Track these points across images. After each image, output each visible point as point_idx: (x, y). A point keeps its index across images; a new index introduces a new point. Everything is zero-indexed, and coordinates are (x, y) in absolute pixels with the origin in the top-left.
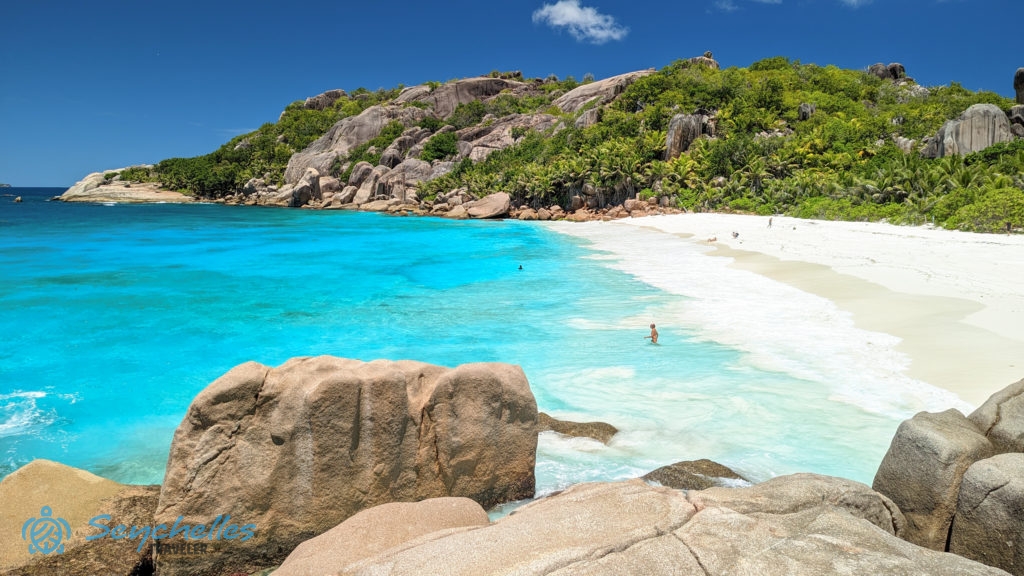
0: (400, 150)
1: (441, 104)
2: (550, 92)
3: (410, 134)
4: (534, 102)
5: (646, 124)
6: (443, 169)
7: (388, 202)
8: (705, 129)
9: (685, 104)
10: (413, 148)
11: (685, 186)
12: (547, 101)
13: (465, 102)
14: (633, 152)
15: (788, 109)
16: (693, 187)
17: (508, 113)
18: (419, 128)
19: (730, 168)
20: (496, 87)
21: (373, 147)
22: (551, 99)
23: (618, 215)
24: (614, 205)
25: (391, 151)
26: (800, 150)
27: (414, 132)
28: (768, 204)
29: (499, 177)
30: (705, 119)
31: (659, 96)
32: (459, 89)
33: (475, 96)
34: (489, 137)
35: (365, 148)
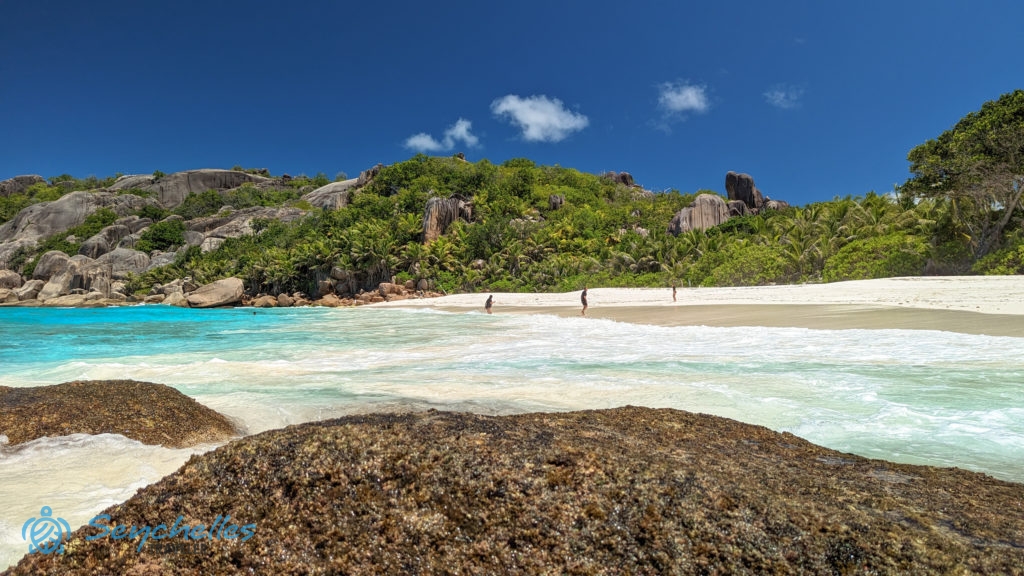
0: (109, 240)
1: (168, 194)
2: (299, 187)
3: (124, 223)
4: (280, 195)
5: (400, 206)
6: (164, 259)
7: (84, 296)
8: (462, 213)
9: (440, 189)
10: (126, 238)
11: (444, 269)
12: (295, 195)
13: (198, 193)
14: (387, 234)
15: (538, 199)
16: (452, 269)
17: (247, 205)
18: (137, 218)
19: (488, 250)
20: (236, 180)
21: (73, 237)
22: (300, 194)
23: (373, 300)
24: (367, 290)
25: (97, 239)
26: (554, 235)
27: (130, 221)
28: (528, 286)
29: (233, 264)
30: (462, 204)
31: (414, 181)
32: (191, 179)
33: (212, 188)
34: (225, 227)
35: (62, 238)
